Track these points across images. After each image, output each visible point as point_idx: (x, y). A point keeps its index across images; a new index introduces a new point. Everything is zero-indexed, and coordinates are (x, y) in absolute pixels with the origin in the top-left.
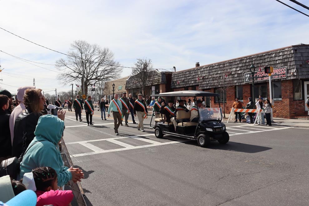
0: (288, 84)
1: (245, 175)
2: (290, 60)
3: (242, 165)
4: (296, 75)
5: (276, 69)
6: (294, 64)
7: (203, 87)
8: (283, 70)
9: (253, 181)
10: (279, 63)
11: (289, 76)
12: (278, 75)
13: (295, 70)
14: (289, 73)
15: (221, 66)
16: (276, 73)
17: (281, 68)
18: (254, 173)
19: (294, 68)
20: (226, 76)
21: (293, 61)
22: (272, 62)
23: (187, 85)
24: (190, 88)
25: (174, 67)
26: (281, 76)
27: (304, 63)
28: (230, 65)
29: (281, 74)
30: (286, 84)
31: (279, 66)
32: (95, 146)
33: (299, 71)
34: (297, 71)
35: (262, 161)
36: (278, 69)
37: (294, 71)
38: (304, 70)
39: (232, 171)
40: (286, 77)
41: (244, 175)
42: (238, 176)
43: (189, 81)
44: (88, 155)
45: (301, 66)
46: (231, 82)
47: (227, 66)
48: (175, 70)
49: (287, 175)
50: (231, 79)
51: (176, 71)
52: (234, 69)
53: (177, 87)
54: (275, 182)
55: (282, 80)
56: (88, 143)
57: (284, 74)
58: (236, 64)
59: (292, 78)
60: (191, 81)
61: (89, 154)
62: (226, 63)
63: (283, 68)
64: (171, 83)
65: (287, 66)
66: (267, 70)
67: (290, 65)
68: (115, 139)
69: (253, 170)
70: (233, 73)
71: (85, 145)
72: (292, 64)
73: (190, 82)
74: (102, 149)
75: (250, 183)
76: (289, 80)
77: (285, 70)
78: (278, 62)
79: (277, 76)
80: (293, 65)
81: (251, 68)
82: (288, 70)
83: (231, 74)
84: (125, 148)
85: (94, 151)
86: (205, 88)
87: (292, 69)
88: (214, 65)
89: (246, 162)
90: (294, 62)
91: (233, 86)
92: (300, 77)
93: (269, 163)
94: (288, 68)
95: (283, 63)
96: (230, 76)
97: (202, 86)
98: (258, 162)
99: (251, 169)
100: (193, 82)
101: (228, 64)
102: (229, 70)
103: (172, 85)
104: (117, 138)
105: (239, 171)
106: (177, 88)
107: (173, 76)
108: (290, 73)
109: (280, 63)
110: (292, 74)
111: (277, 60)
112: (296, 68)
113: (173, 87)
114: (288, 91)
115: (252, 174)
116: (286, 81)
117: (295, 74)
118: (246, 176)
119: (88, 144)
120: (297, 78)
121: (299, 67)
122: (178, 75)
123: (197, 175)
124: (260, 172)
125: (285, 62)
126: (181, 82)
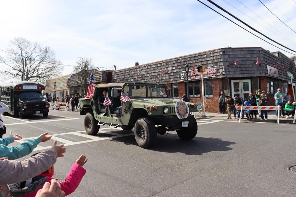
0: (218, 82)
1: (180, 165)
2: (219, 61)
4: (224, 75)
5: (207, 69)
6: (223, 64)
8: (213, 70)
9: (187, 170)
10: (210, 63)
11: (219, 75)
12: (210, 74)
13: (224, 69)
14: (218, 72)
15: (158, 65)
16: (207, 72)
17: (212, 68)
18: (188, 163)
19: (223, 68)
20: (163, 75)
22: (204, 62)
25: (115, 66)
26: (212, 74)
27: (231, 64)
28: (167, 65)
29: (212, 73)
30: (216, 83)
31: (210, 65)
33: (227, 70)
34: (225, 71)
36: (209, 68)
37: (223, 71)
38: (231, 70)
39: (168, 162)
40: (216, 76)
41: (178, 165)
42: (173, 166)
43: (128, 80)
45: (228, 66)
46: (168, 81)
47: (164, 65)
48: (115, 68)
49: (216, 163)
50: (167, 78)
51: (117, 70)
52: (170, 69)
54: (206, 170)
55: (213, 78)
57: (214, 73)
58: (172, 64)
59: (221, 77)
60: (131, 79)
62: (163, 63)
63: (214, 68)
64: (112, 81)
65: (217, 66)
66: (200, 69)
67: (220, 66)
68: (55, 136)
69: (187, 161)
70: (169, 72)
72: (221, 65)
73: (129, 80)
74: (40, 146)
75: (184, 172)
76: (219, 78)
77: (215, 70)
78: (209, 63)
79: (208, 75)
80: (222, 65)
81: (186, 67)
82: (217, 70)
83: (167, 73)
87: (221, 68)
88: (152, 64)
90: (223, 62)
91: (170, 84)
92: (228, 76)
94: (218, 68)
95: (213, 63)
96: (167, 75)
99: (185, 159)
100: (132, 80)
101: (164, 64)
102: (165, 69)
104: (57, 135)
107: (113, 74)
108: (220, 72)
110: (221, 73)
111: (208, 61)
112: (225, 68)
114: (218, 88)
115: (186, 164)
116: (216, 79)
117: (224, 73)
120: (226, 77)
121: (227, 67)
122: (118, 74)
123: (135, 167)
124: (193, 162)
125: (215, 63)
126: (121, 80)
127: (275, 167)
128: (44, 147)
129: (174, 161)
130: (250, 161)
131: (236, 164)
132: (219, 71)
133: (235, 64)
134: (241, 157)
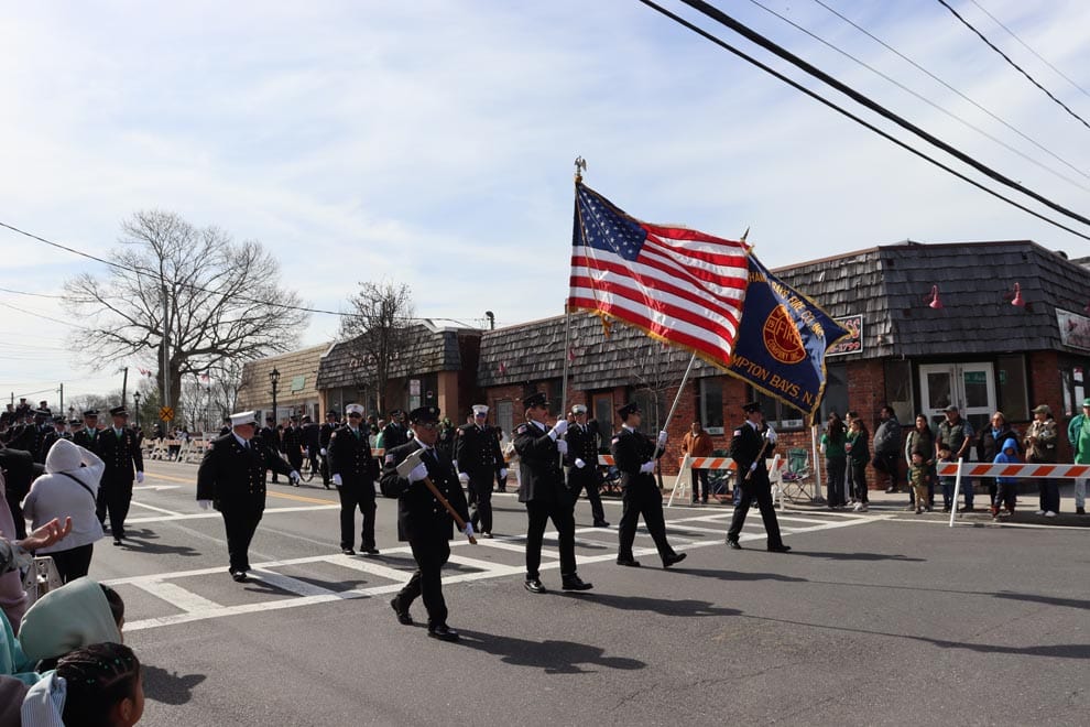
0: (869, 373)
1: (713, 683)
2: (872, 295)
3: (706, 650)
4: (893, 345)
6: (886, 307)
7: (586, 382)
9: (738, 704)
10: (839, 304)
11: (872, 348)
13: (889, 325)
14: (869, 337)
17: (846, 320)
18: (743, 676)
19: (886, 321)
21: (884, 296)
23: (532, 377)
24: (543, 385)
25: (490, 314)
26: (847, 345)
27: (916, 305)
30: (863, 374)
31: (838, 311)
32: (191, 591)
33: (903, 330)
34: (896, 332)
35: (772, 636)
37: (888, 331)
38: (918, 326)
39: (668, 672)
40: (861, 351)
41: (708, 683)
42: (686, 687)
43: (538, 364)
44: (161, 624)
45: (907, 312)
46: (683, 367)
48: (492, 323)
49: (850, 678)
50: (681, 356)
51: (497, 327)
53: (499, 381)
54: (808, 704)
55: (849, 359)
56: (166, 581)
57: (855, 341)
59: (881, 353)
60: (547, 362)
61: (167, 623)
63: (853, 320)
64: (479, 369)
65: (864, 312)
67: (874, 312)
68: (266, 568)
69: (740, 667)
71: (153, 590)
72: (880, 308)
73: (542, 367)
74: (214, 604)
75: (724, 710)
76: (871, 359)
77: (859, 327)
78: (834, 301)
80: (883, 310)
82: (867, 327)
84: (300, 599)
85: (185, 612)
86: (596, 386)
87: (880, 323)
89: (719, 638)
90: (886, 299)
92: (906, 352)
93: (797, 641)
94: (868, 321)
95: (851, 303)
97: (583, 378)
98: (759, 640)
99: (734, 662)
100: (552, 366)
103: (480, 376)
104: (276, 564)
105: (691, 673)
106: (498, 386)
107: (483, 345)
108: (876, 336)
109: (843, 302)
110: (879, 339)
111: (831, 294)
112: (893, 321)
113: (483, 383)
114: (870, 396)
115: (735, 681)
116: (861, 362)
117: (891, 340)
118: (714, 687)
119: (162, 585)
120: (897, 352)
121: (901, 316)
122: (500, 342)
123: (547, 689)
124: (761, 673)
125: (858, 300)
126: (511, 367)
127: (1075, 700)
128: (227, 606)
129: (692, 669)
130: (978, 674)
131: (922, 684)
132: (872, 333)
133: (932, 305)
134: (946, 658)
